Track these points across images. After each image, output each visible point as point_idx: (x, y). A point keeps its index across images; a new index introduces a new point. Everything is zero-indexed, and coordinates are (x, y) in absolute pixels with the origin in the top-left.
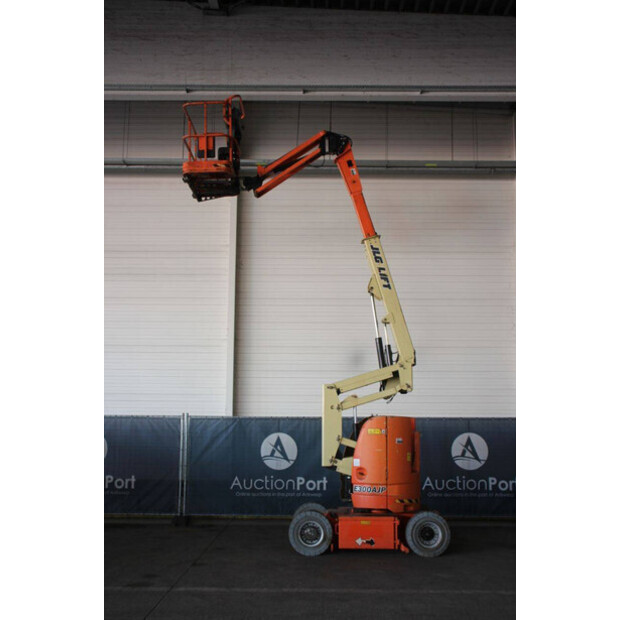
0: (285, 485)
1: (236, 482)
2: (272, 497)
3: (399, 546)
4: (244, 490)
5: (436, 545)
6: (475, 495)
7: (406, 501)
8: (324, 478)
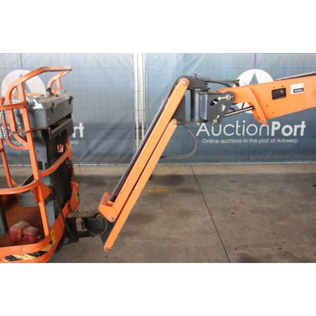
0: (258, 131)
1: (203, 128)
2: (243, 144)
4: (212, 137)
8: (303, 123)
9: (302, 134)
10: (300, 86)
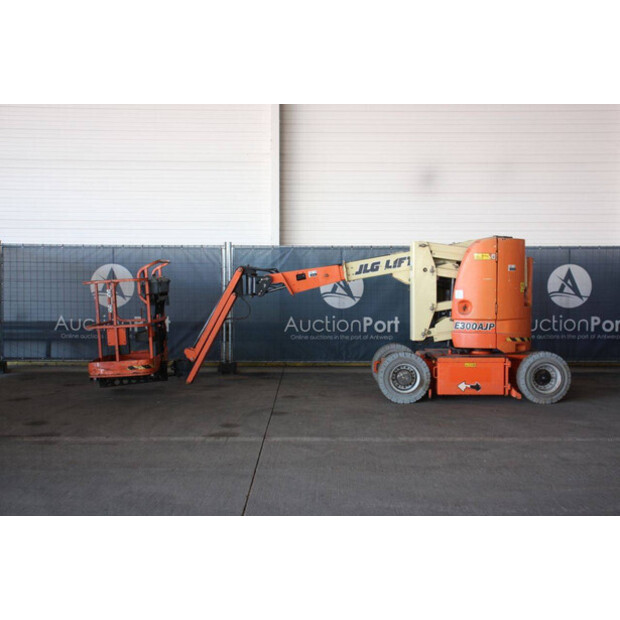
0: (350, 326)
1: (291, 323)
2: (334, 341)
3: (510, 391)
4: (301, 333)
5: (554, 389)
6: (574, 337)
7: (518, 340)
8: (396, 318)
9: (396, 330)
10: (314, 272)
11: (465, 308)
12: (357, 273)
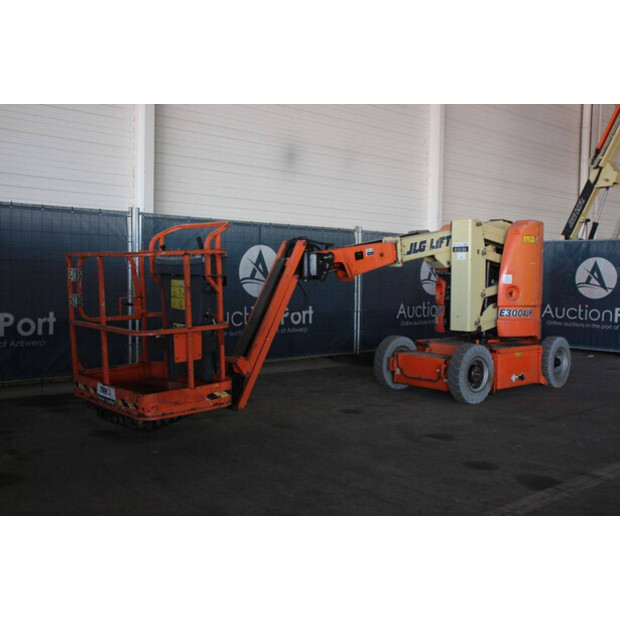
8: (310, 308)
9: (310, 322)
10: (371, 250)
11: (511, 294)
12: (409, 253)
